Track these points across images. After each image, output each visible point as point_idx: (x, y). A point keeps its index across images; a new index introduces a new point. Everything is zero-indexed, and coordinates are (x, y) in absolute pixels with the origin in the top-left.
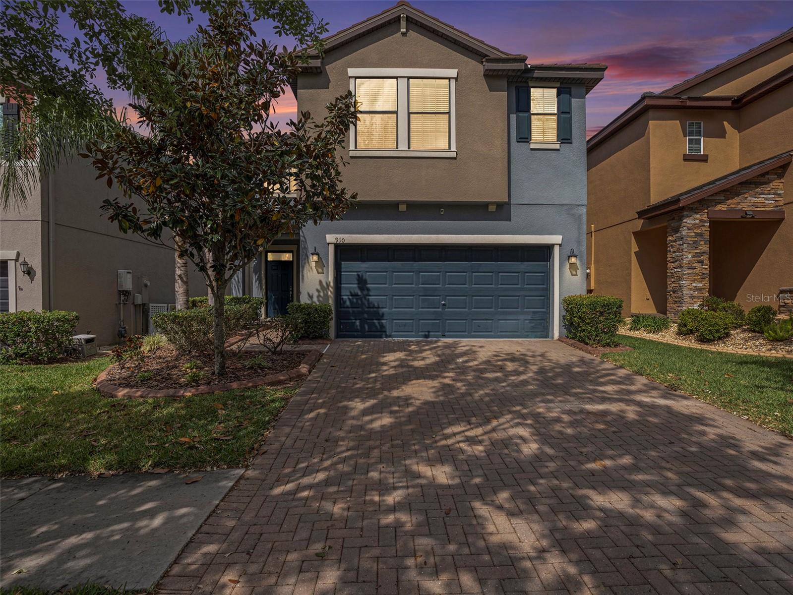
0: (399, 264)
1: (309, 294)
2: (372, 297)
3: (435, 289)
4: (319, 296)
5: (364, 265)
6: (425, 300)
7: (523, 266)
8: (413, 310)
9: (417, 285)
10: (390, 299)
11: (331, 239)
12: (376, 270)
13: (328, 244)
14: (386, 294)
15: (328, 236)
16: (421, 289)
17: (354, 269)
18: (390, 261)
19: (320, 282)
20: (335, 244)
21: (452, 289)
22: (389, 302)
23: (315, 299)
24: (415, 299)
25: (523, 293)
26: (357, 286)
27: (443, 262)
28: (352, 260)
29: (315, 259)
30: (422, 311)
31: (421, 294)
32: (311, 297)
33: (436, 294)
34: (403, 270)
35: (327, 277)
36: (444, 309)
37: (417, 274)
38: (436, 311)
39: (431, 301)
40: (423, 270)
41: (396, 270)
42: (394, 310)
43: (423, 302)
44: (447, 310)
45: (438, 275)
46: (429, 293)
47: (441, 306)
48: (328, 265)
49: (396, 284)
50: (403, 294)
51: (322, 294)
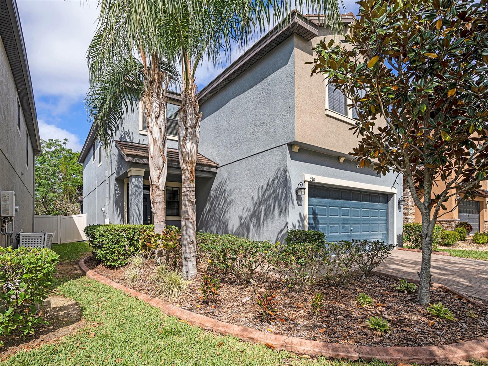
0: (332, 201)
1: (293, 224)
2: (320, 225)
3: (348, 219)
4: (299, 226)
5: (315, 200)
6: (343, 227)
7: (379, 205)
8: (338, 234)
9: (340, 216)
10: (328, 226)
11: (307, 177)
12: (321, 204)
13: (305, 181)
14: (326, 223)
15: (306, 175)
16: (342, 219)
17: (311, 204)
18: (328, 198)
19: (300, 214)
20: (309, 182)
21: (354, 220)
22: (328, 229)
23: (297, 228)
24: (339, 226)
25: (379, 222)
26: (312, 216)
27: (351, 200)
28: (310, 196)
29: (303, 193)
30: (342, 235)
31: (342, 222)
32: (294, 227)
33: (348, 223)
34: (334, 205)
35: (304, 209)
36: (351, 233)
37: (340, 209)
38: (348, 235)
39: (346, 227)
40: (342, 206)
41: (331, 205)
42: (330, 234)
43: (343, 228)
44: (352, 233)
45: (348, 210)
46: (345, 222)
47: (350, 231)
48: (304, 199)
49: (330, 215)
50: (334, 223)
51: (301, 224)
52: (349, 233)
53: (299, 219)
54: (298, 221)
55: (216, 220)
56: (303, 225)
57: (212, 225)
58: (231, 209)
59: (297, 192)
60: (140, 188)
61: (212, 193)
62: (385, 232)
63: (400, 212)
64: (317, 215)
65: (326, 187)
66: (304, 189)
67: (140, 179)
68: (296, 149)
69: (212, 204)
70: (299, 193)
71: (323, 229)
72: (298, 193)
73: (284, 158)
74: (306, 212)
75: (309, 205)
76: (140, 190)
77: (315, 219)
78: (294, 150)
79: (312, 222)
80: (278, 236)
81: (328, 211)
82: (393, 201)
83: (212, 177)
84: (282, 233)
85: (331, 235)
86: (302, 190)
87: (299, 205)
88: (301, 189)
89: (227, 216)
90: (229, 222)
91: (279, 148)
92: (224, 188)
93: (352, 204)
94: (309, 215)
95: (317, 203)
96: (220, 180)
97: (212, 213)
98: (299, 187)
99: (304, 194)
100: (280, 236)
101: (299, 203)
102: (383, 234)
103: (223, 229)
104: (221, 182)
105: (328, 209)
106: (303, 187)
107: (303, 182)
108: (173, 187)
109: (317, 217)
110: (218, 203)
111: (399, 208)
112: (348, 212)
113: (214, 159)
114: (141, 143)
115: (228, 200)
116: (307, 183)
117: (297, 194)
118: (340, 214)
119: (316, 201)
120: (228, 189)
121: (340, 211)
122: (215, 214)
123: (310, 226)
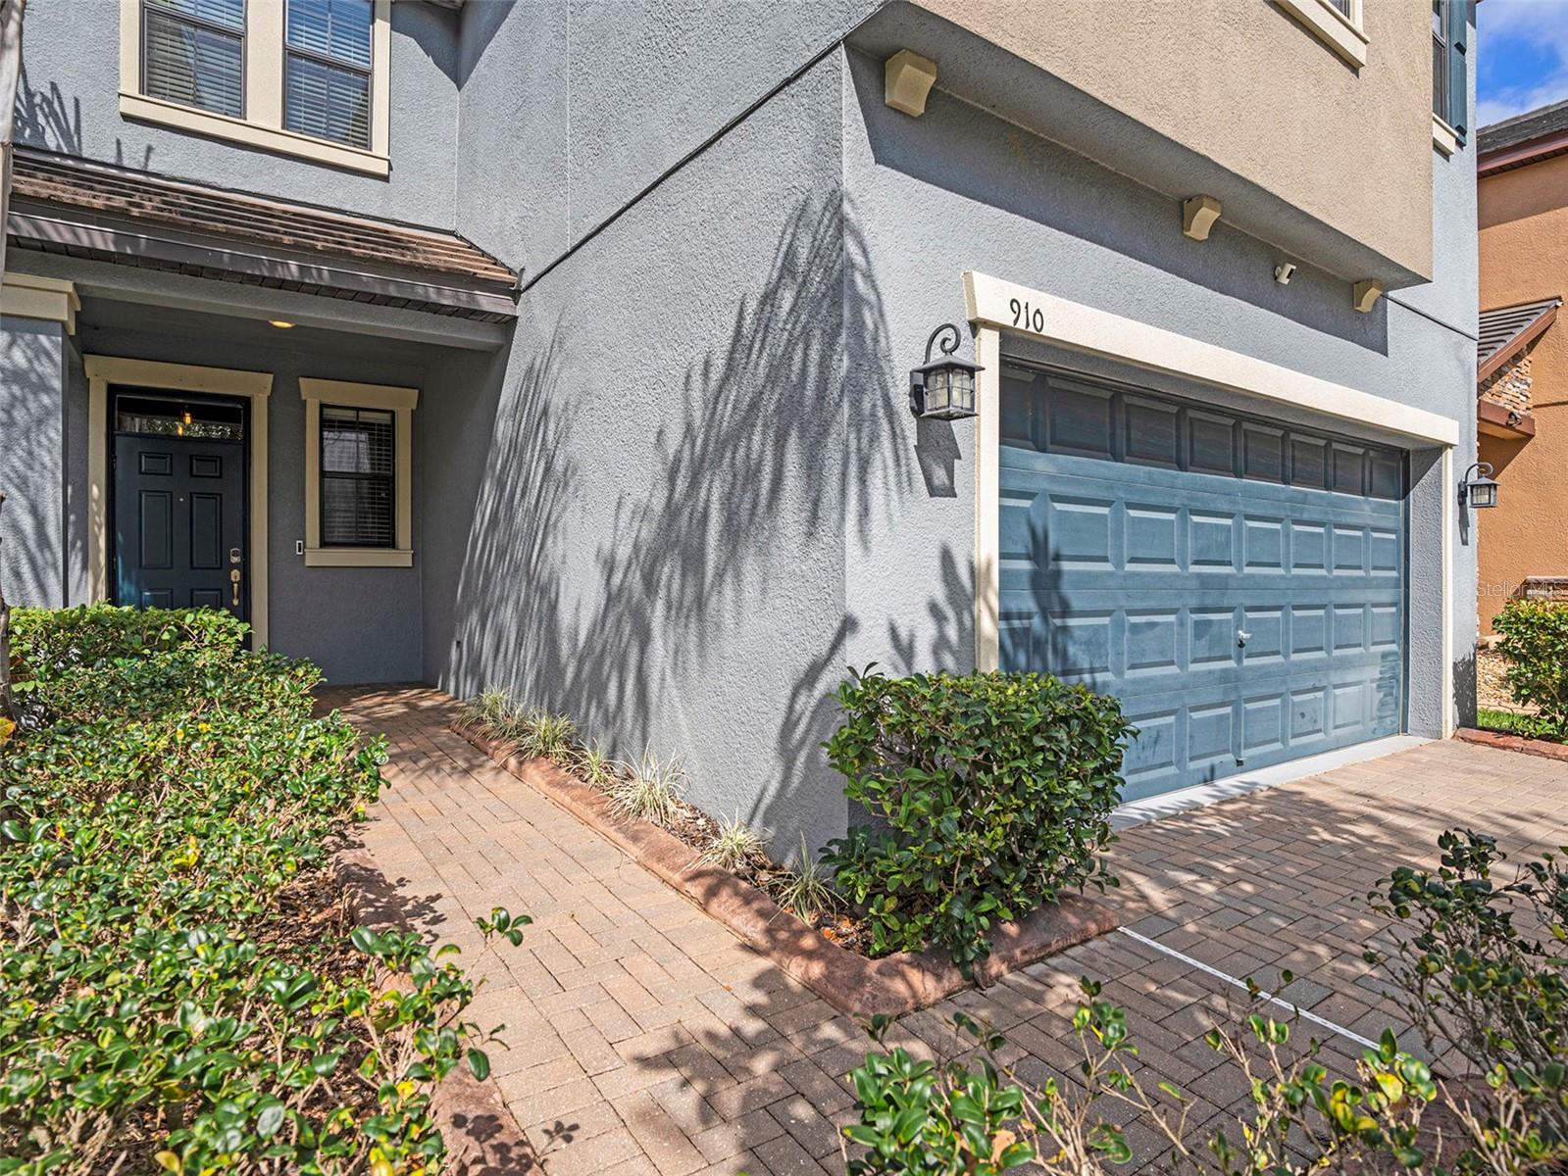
0: (1142, 472)
1: (894, 632)
2: (1072, 622)
3: (1223, 583)
4: (940, 645)
5: (1044, 464)
6: (1201, 628)
7: (1367, 508)
8: (1173, 670)
9: (1184, 566)
10: (1119, 626)
11: (993, 298)
12: (1081, 492)
13: (975, 326)
14: (1109, 606)
15: (980, 280)
16: (1194, 583)
17: (1014, 485)
18: (1117, 458)
19: (947, 558)
20: (1007, 335)
21: (1258, 584)
22: (1117, 641)
23: (924, 664)
24: (1182, 624)
25: (1370, 596)
26: (1025, 565)
27: (1238, 475)
28: (1009, 434)
29: (959, 400)
30: (1196, 674)
31: (1194, 602)
32: (905, 651)
33: (1226, 603)
34: (1153, 500)
35: (971, 518)
36: (1239, 660)
37: (1184, 519)
38: (1225, 671)
39: (1215, 630)
40: (1199, 505)
41: (1136, 499)
42: (1129, 674)
43: (1198, 636)
44: (1247, 662)
45: (1228, 528)
46: (1211, 597)
47: (1233, 650)
48: (975, 446)
49: (1133, 560)
50: (1152, 604)
51: (952, 632)
52: (1231, 664)
53: (939, 593)
54: (935, 610)
55: (516, 570)
56: (970, 635)
57: (503, 599)
58: (568, 513)
59: (917, 394)
60: (48, 390)
61: (503, 428)
62: (1394, 647)
63: (1465, 543)
64: (1058, 558)
65: (1106, 387)
66: (971, 371)
67: (43, 338)
68: (911, 86)
69: (501, 485)
70: (936, 401)
71: (1089, 643)
72: (928, 403)
73: (828, 145)
74: (986, 545)
75: (1004, 493)
76: (46, 400)
77: (1046, 581)
78: (893, 96)
79: (1028, 604)
80: (791, 708)
81: (1118, 535)
82: (1438, 485)
83: (500, 347)
84: (820, 688)
85: (1135, 682)
86: (957, 381)
87: (933, 491)
88: (950, 368)
89: (556, 548)
90: (562, 589)
91: (794, 88)
92: (543, 396)
93: (1248, 493)
94: (1003, 556)
95: (1052, 478)
96: (528, 359)
97: (499, 535)
98: (937, 357)
99: (969, 413)
100: (807, 703)
101: (940, 475)
102: (1384, 656)
103: (540, 623)
104: (531, 369)
105: (1119, 522)
106: (960, 356)
107: (966, 332)
108: (358, 409)
109: (1058, 574)
110: (520, 485)
111: (1464, 523)
112: (1228, 543)
113: (507, 253)
114: (126, 163)
115: (559, 465)
116: (990, 341)
117: (917, 412)
118: (1183, 550)
119: (1052, 470)
120: (557, 401)
121: (1184, 530)
122: (512, 537)
123: (1012, 631)
